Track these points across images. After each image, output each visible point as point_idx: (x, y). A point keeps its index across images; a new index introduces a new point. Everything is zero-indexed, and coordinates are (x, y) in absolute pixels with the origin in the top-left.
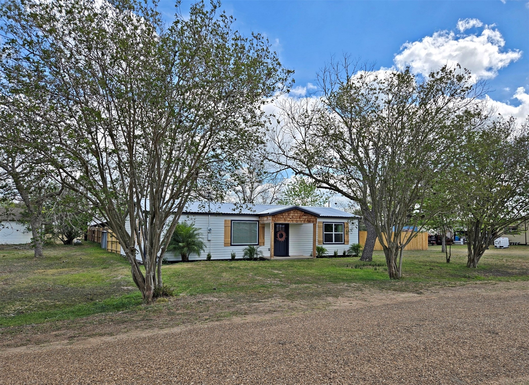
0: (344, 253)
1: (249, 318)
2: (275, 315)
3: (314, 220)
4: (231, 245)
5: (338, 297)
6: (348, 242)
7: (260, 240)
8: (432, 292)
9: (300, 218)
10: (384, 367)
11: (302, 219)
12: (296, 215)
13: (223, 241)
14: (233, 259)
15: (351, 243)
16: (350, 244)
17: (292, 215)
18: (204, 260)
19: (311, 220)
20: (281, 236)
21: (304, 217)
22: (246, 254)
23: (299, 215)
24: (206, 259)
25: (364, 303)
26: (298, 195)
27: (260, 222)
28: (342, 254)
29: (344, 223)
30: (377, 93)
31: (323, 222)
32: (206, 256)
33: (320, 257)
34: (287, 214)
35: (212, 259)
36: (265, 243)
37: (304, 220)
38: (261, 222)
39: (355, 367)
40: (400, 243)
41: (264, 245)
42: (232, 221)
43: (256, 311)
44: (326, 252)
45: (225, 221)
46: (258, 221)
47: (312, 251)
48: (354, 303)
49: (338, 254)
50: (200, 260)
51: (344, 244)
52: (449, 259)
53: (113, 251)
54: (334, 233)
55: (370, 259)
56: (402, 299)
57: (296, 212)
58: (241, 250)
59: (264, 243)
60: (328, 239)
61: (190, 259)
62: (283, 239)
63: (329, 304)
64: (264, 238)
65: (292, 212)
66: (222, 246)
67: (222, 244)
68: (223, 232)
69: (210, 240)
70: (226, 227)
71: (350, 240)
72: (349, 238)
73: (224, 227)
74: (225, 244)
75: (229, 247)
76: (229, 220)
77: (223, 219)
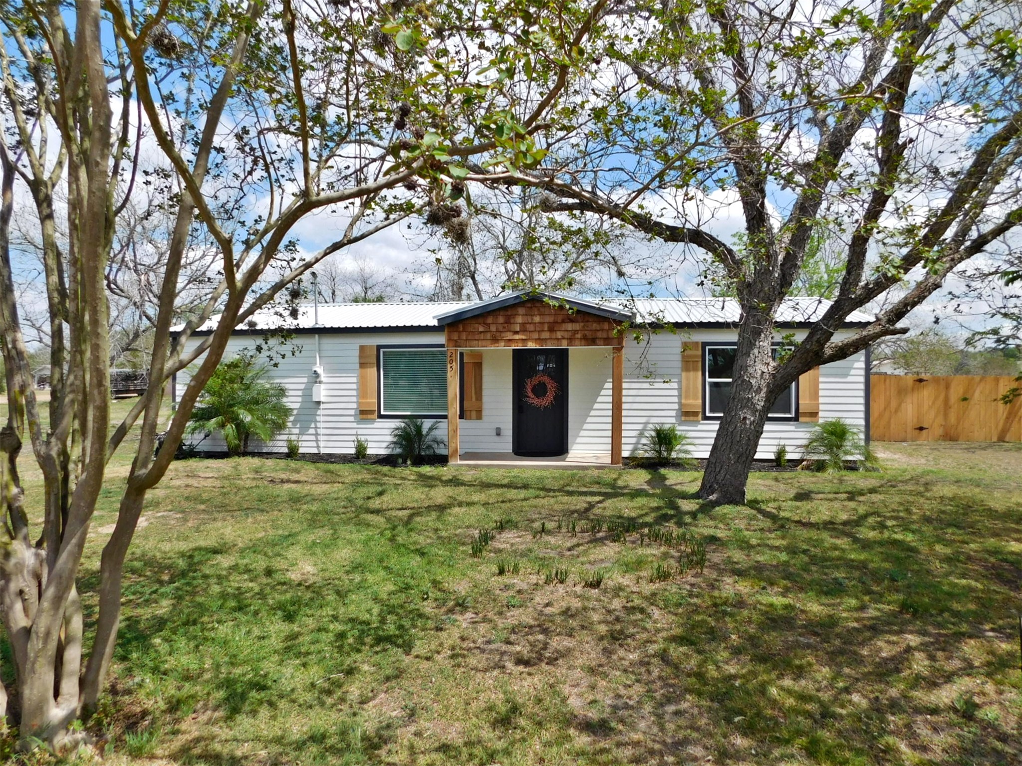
0: (781, 453)
3: (612, 334)
4: (381, 417)
6: (812, 414)
7: (466, 404)
9: (551, 330)
11: (559, 335)
12: (537, 319)
14: (360, 455)
15: (824, 419)
16: (822, 421)
17: (519, 320)
19: (600, 335)
20: (540, 390)
21: (570, 326)
23: (550, 320)
24: (285, 450)
28: (772, 457)
31: (704, 344)
32: (286, 444)
34: (501, 320)
36: (484, 413)
37: (566, 335)
41: (479, 417)
42: (379, 347)
45: (362, 348)
51: (796, 419)
57: (532, 311)
58: (388, 432)
59: (479, 413)
62: (547, 401)
64: (479, 397)
65: (521, 311)
66: (352, 419)
67: (352, 412)
68: (355, 380)
69: (319, 403)
70: (363, 365)
71: (821, 407)
72: (821, 400)
73: (358, 366)
74: (362, 412)
75: (372, 421)
76: (371, 346)
77: (354, 344)
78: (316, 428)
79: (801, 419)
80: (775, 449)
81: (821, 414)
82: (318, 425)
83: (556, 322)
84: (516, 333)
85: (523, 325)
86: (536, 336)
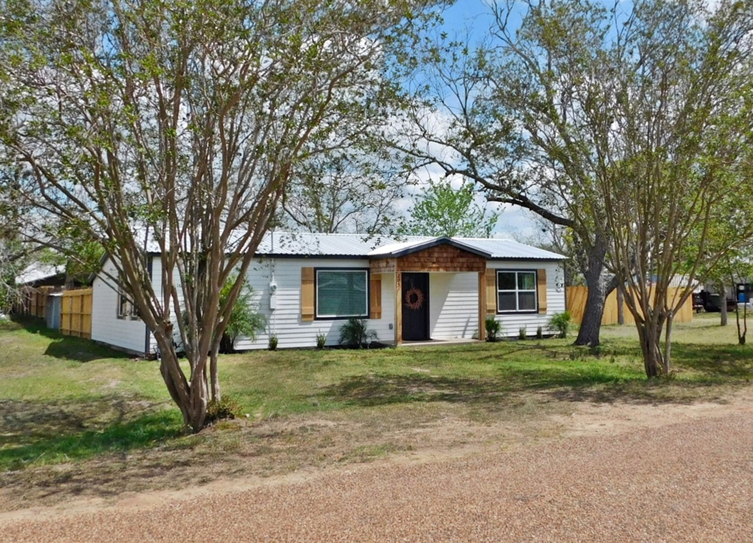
0: (539, 332)
1: (423, 457)
2: (468, 449)
3: (481, 265)
4: (316, 319)
5: (571, 414)
6: (545, 309)
7: (372, 308)
8: (744, 399)
9: (452, 262)
10: (733, 532)
11: (456, 265)
12: (445, 255)
13: (298, 312)
14: (321, 346)
15: (550, 312)
16: (548, 313)
17: (436, 255)
18: (265, 350)
19: (475, 265)
20: (415, 298)
21: (461, 260)
22: (344, 337)
23: (451, 255)
24: (266, 347)
25: (628, 424)
26: (437, 217)
27: (372, 270)
28: (535, 334)
29: (536, 270)
30: (609, 17)
31: (497, 270)
32: (268, 342)
33: (492, 339)
34: (426, 255)
35: (278, 346)
36: (382, 314)
37: (460, 265)
38: (374, 272)
39: (681, 535)
40: (666, 306)
41: (379, 317)
42: (316, 269)
43: (427, 443)
44: (503, 331)
45: (304, 269)
46: (368, 269)
47: (477, 328)
48: (609, 424)
49: (527, 334)
50: (257, 350)
51: (537, 312)
52: (744, 338)
53: (73, 334)
54: (517, 290)
55: (596, 342)
56: (696, 414)
57: (443, 250)
58: (335, 329)
59: (379, 314)
60: (506, 303)
61: (237, 348)
62: (417, 305)
63: (561, 428)
64: (379, 304)
65: (437, 249)
66: (296, 321)
67: (296, 316)
68: (298, 292)
69: (273, 310)
70: (304, 282)
71: (548, 305)
72: (548, 301)
73: (300, 283)
74: (304, 316)
75: (310, 322)
76: (310, 268)
77: (298, 265)
78: (270, 329)
79: (540, 312)
80: (536, 329)
81: (548, 309)
82: (272, 327)
83: (454, 257)
84: (434, 263)
85: (437, 258)
86: (444, 265)
